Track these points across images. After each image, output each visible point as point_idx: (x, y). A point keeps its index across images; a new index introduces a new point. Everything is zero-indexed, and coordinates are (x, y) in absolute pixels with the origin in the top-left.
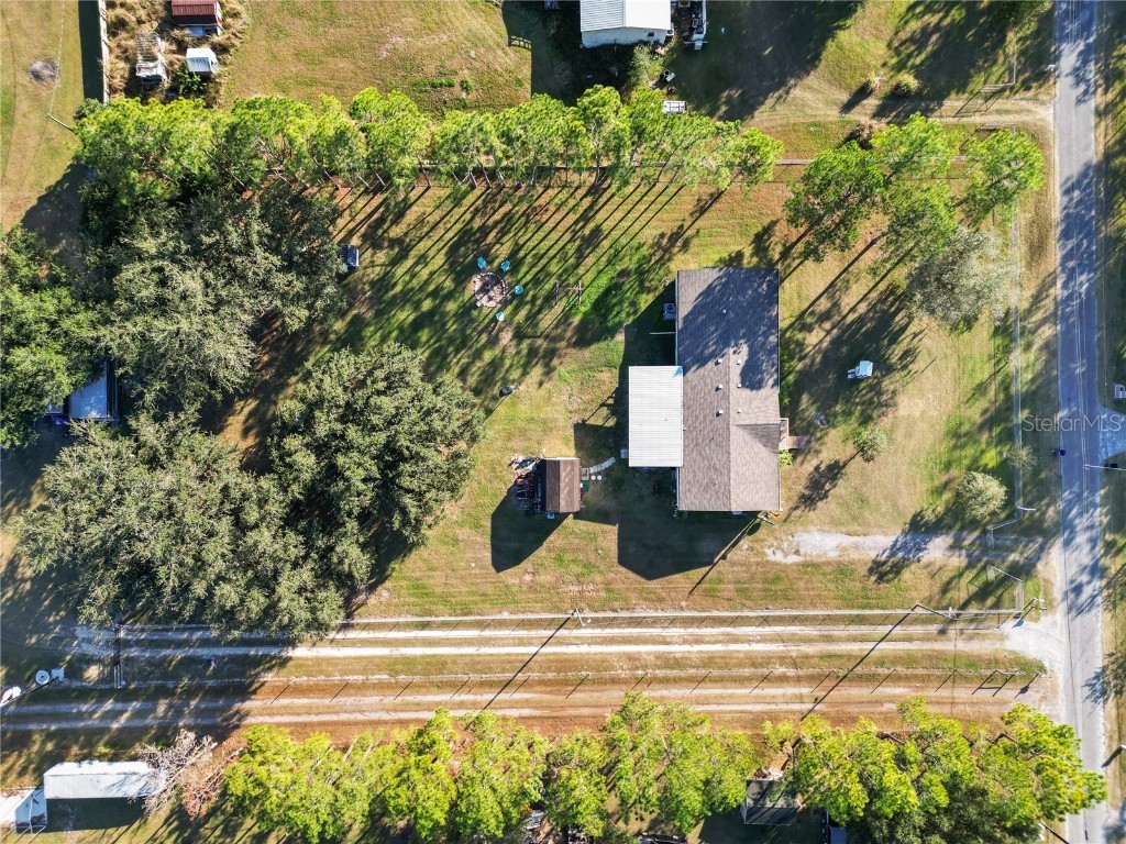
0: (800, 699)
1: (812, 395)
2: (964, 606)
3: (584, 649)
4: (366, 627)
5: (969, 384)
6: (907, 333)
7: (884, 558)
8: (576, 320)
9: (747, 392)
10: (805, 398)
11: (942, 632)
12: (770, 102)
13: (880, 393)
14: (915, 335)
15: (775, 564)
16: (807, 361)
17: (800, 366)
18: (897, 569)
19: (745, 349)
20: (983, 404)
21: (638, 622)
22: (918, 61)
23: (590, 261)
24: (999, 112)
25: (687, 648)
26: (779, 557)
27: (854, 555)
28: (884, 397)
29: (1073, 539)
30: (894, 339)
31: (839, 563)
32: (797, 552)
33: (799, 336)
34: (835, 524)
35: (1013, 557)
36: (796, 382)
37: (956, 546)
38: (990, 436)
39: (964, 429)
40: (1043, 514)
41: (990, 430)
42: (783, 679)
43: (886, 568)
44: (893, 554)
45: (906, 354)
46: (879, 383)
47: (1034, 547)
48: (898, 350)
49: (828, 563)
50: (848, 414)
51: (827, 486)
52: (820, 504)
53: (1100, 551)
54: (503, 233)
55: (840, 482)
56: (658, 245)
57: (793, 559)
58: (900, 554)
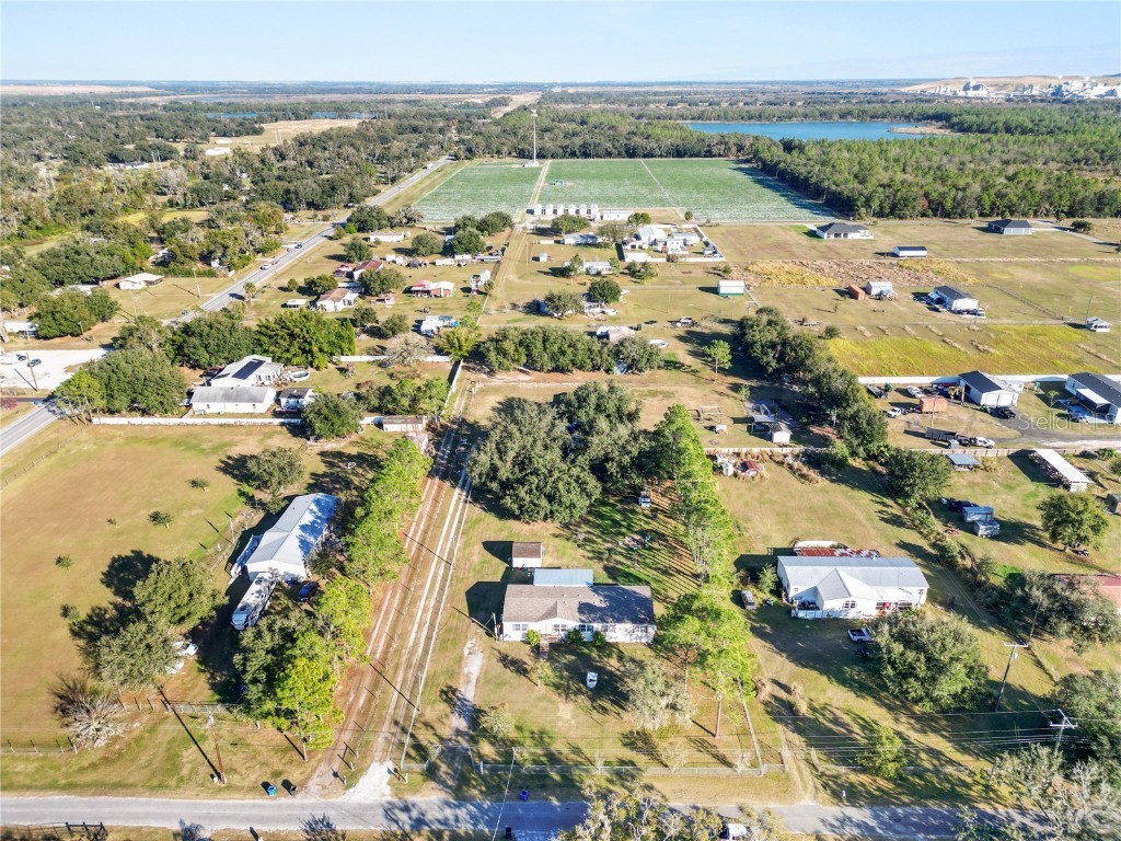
0: (373, 653)
1: (574, 661)
2: (412, 736)
3: (432, 570)
4: (464, 508)
5: (582, 745)
6: (620, 711)
7: (458, 694)
8: (619, 566)
9: (577, 606)
10: (573, 658)
11: (396, 723)
12: (768, 645)
13: (575, 694)
14: (618, 714)
15: (465, 644)
16: (598, 659)
17: (594, 655)
18: (449, 701)
19: (603, 605)
20: (565, 751)
21: (442, 589)
22: (821, 720)
23: (655, 573)
24: (798, 768)
25: (422, 606)
26: (469, 645)
27: (462, 680)
28: (572, 697)
29: (450, 807)
30: (613, 702)
31: (459, 673)
32: (470, 653)
33: (614, 656)
34: (485, 672)
35: (444, 768)
36: (583, 654)
37: (458, 732)
38: (539, 756)
39: (547, 740)
40: (475, 787)
41: (545, 755)
42: (388, 646)
43: (450, 695)
44: (459, 699)
45: (604, 709)
46: (583, 694)
47: (450, 782)
48: (607, 705)
49: (460, 667)
50: (561, 677)
51: (512, 668)
52: (501, 664)
53: (436, 826)
54: (665, 546)
55: (514, 675)
56: (668, 597)
57: (466, 651)
58: (459, 703)
